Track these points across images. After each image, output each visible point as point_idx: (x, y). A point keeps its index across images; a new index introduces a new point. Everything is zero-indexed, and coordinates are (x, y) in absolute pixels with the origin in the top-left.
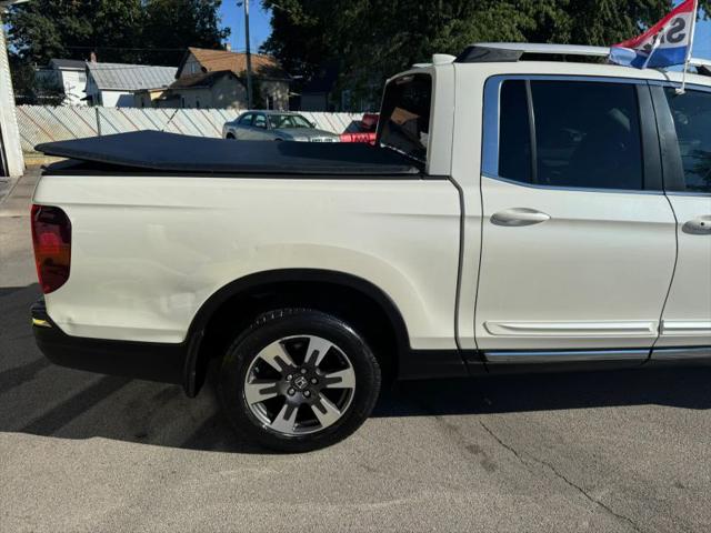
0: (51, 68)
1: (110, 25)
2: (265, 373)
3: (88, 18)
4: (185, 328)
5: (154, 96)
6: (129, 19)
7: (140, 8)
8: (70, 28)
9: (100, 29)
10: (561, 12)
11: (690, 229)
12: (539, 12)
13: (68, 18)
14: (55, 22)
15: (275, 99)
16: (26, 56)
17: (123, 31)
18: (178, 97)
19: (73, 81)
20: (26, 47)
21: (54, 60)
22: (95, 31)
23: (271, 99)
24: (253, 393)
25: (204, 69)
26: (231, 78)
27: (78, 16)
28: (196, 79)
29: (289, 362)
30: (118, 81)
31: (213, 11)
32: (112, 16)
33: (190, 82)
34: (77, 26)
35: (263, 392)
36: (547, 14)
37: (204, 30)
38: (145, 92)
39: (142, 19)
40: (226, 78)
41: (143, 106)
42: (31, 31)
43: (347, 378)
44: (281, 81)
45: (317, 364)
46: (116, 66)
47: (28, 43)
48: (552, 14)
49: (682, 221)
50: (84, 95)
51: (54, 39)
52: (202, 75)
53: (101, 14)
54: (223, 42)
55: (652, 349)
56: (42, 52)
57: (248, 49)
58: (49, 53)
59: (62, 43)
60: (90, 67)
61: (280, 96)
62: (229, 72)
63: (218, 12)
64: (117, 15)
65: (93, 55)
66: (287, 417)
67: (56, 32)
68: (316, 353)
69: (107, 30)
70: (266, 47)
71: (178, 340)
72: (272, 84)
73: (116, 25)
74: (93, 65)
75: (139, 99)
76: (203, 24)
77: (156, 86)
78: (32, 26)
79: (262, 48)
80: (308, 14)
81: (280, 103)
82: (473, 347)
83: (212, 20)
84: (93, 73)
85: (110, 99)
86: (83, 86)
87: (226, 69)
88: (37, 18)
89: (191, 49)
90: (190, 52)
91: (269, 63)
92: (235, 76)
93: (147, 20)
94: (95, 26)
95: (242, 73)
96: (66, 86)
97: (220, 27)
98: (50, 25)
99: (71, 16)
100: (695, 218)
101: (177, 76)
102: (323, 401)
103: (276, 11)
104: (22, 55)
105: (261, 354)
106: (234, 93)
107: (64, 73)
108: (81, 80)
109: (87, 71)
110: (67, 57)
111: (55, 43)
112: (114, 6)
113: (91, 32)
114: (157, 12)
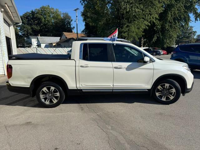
0: (29, 38)
1: (44, 27)
2: (44, 93)
3: (39, 25)
4: (30, 84)
5: (54, 45)
6: (49, 25)
7: (52, 23)
8: (34, 28)
9: (42, 28)
10: (157, 21)
11: (116, 68)
12: (151, 21)
13: (34, 26)
14: (31, 27)
16: (23, 35)
17: (48, 28)
18: (60, 44)
19: (34, 41)
20: (23, 33)
21: (30, 36)
22: (40, 29)
24: (42, 96)
25: (66, 38)
27: (36, 25)
28: (65, 40)
29: (48, 91)
30: (45, 41)
31: (70, 22)
32: (45, 25)
33: (63, 41)
34: (36, 27)
35: (43, 96)
36: (153, 21)
37: (68, 28)
38: (52, 44)
39: (52, 25)
40: (72, 40)
41: (51, 47)
42: (24, 29)
43: (58, 94)
45: (52, 91)
46: (45, 37)
47: (24, 32)
48: (155, 21)
49: (114, 66)
50: (37, 45)
51: (30, 31)
52: (66, 39)
53: (42, 24)
54: (73, 30)
55: (113, 89)
56: (27, 34)
57: (77, 32)
58: (29, 34)
59: (32, 32)
60: (39, 38)
62: (73, 38)
63: (72, 23)
64: (46, 24)
65: (39, 35)
66: (48, 101)
67: (31, 29)
68: (52, 90)
69: (43, 28)
71: (29, 86)
73: (46, 27)
74: (39, 37)
75: (50, 46)
76: (68, 26)
77: (55, 42)
78: (25, 28)
79: (82, 32)
80: (94, 23)
82: (80, 89)
83: (70, 25)
84: (39, 39)
85: (43, 45)
86: (37, 42)
87: (72, 37)
88: (26, 26)
89: (64, 32)
90: (63, 33)
91: (84, 36)
92: (74, 39)
93: (53, 25)
94: (40, 27)
95: (76, 38)
96: (32, 43)
97: (72, 26)
98: (29, 28)
99: (34, 25)
100: (116, 66)
101: (60, 39)
102: (54, 98)
103: (85, 22)
104: (22, 35)
105: (42, 90)
107: (32, 39)
108: (36, 41)
109: (38, 39)
110: (33, 35)
111: (30, 32)
112: (45, 22)
113: (39, 29)
114: (56, 23)
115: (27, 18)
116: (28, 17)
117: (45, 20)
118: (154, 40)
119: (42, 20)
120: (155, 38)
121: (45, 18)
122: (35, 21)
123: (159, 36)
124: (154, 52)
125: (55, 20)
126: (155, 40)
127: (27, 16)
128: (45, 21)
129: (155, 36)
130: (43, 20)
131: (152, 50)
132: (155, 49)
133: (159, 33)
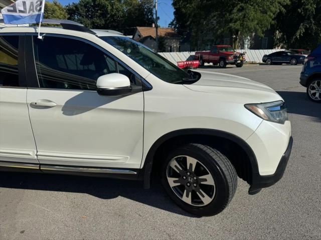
1: (112, 20)
3: (103, 18)
6: (119, 17)
7: (123, 12)
8: (96, 23)
9: (107, 22)
13: (96, 19)
14: (91, 21)
15: (173, 47)
17: (117, 22)
22: (105, 23)
23: (171, 47)
26: (151, 39)
27: (99, 17)
31: (152, 10)
32: (112, 16)
34: (99, 21)
37: (148, 19)
39: (124, 16)
40: (149, 39)
44: (176, 39)
49: (30, 101)
53: (109, 16)
61: (175, 46)
67: (91, 24)
69: (110, 23)
70: (172, 24)
72: (172, 40)
76: (148, 16)
79: (170, 24)
81: (175, 49)
83: (152, 14)
87: (150, 35)
88: (84, 19)
89: (138, 27)
90: (137, 29)
91: (171, 31)
92: (153, 38)
94: (105, 21)
98: (89, 22)
99: (96, 17)
106: (152, 46)
112: (113, 12)
113: (103, 24)
114: (130, 12)
115: (85, 6)
116: (87, 4)
117: (113, 8)
118: (298, 34)
119: (108, 8)
120: (300, 32)
121: (112, 5)
122: (98, 10)
123: (310, 26)
124: (292, 57)
125: (128, 8)
126: (300, 35)
127: (85, 3)
128: (112, 10)
129: (301, 27)
130: (110, 8)
131: (289, 54)
132: (297, 52)
133: (309, 19)
